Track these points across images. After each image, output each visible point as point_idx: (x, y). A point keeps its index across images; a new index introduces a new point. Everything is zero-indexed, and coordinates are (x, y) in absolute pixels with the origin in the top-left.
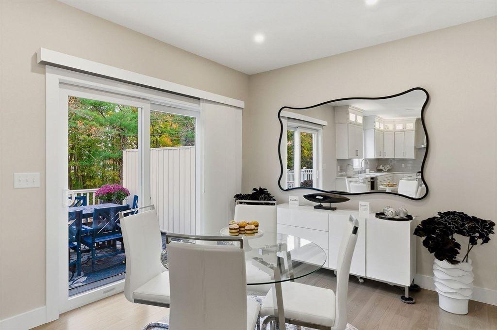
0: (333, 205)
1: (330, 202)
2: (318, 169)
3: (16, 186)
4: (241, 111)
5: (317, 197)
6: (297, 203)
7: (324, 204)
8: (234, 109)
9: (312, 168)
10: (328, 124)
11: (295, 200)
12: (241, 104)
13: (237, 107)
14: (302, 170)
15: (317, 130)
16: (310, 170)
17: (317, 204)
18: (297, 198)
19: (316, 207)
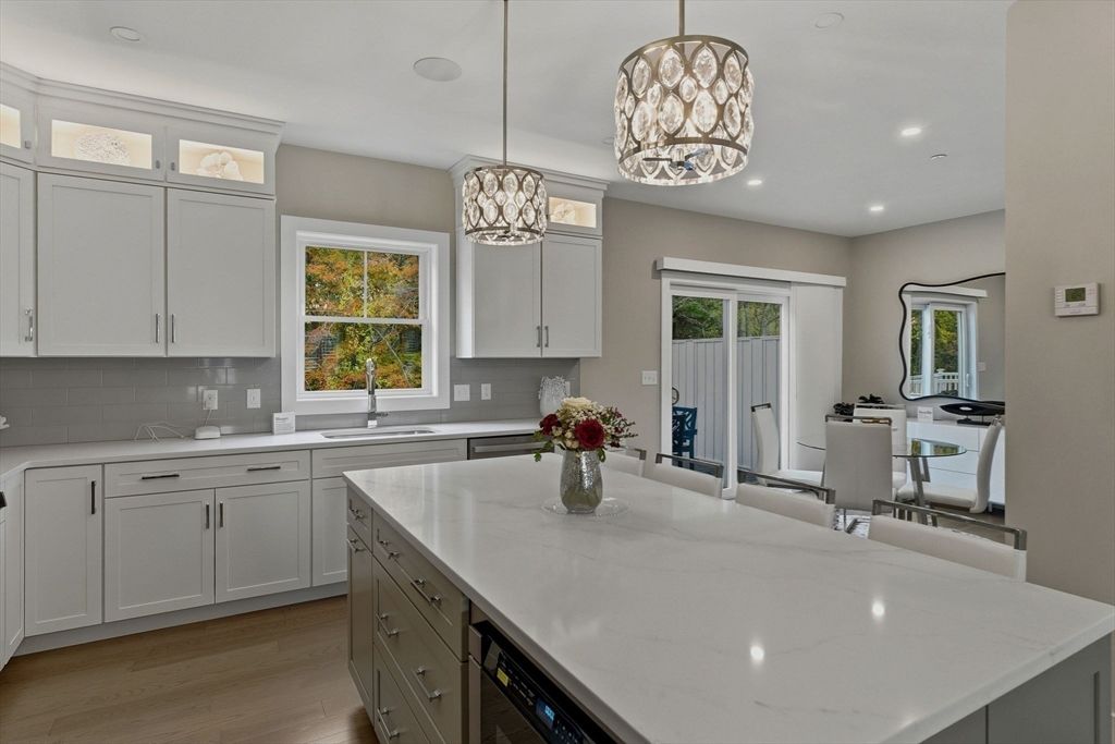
0: (987, 419)
1: (983, 415)
2: (968, 371)
3: (644, 382)
4: (840, 291)
5: (963, 408)
6: (931, 416)
7: (973, 418)
8: (832, 289)
9: (956, 370)
10: (988, 294)
11: (929, 413)
12: (842, 281)
13: (836, 287)
14: (936, 375)
15: (965, 305)
16: (953, 374)
17: (963, 417)
18: (931, 409)
19: (960, 422)
